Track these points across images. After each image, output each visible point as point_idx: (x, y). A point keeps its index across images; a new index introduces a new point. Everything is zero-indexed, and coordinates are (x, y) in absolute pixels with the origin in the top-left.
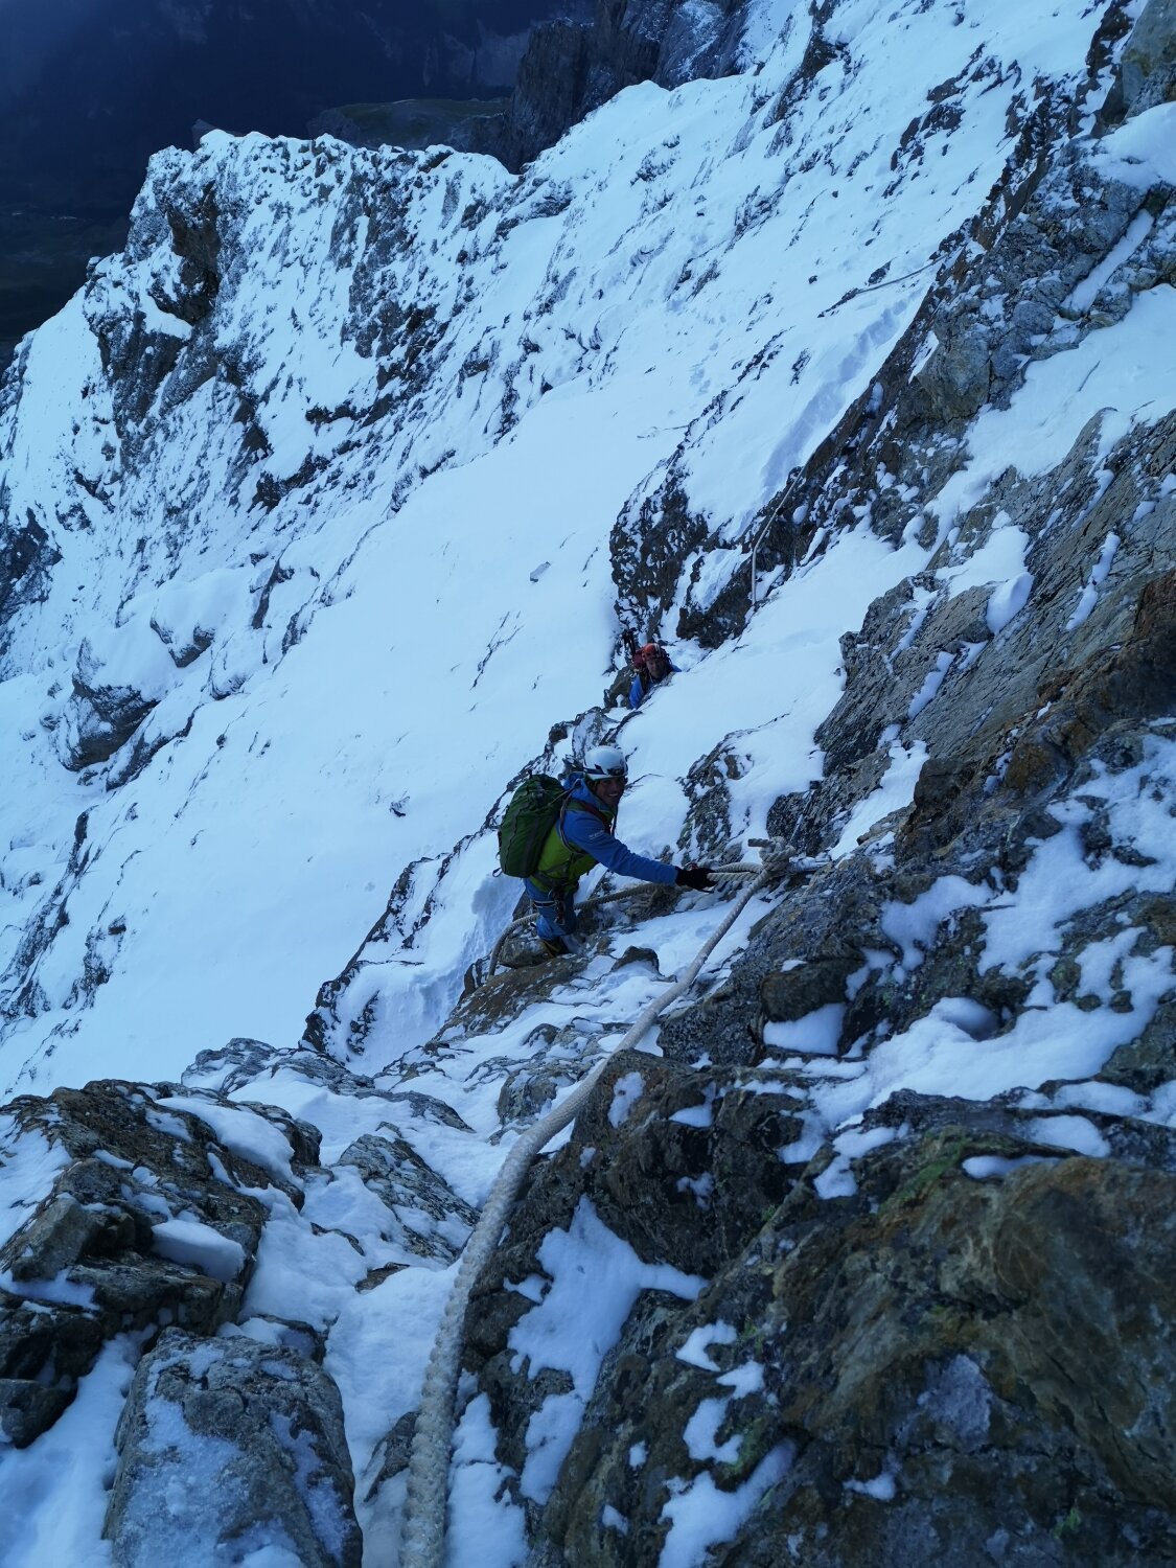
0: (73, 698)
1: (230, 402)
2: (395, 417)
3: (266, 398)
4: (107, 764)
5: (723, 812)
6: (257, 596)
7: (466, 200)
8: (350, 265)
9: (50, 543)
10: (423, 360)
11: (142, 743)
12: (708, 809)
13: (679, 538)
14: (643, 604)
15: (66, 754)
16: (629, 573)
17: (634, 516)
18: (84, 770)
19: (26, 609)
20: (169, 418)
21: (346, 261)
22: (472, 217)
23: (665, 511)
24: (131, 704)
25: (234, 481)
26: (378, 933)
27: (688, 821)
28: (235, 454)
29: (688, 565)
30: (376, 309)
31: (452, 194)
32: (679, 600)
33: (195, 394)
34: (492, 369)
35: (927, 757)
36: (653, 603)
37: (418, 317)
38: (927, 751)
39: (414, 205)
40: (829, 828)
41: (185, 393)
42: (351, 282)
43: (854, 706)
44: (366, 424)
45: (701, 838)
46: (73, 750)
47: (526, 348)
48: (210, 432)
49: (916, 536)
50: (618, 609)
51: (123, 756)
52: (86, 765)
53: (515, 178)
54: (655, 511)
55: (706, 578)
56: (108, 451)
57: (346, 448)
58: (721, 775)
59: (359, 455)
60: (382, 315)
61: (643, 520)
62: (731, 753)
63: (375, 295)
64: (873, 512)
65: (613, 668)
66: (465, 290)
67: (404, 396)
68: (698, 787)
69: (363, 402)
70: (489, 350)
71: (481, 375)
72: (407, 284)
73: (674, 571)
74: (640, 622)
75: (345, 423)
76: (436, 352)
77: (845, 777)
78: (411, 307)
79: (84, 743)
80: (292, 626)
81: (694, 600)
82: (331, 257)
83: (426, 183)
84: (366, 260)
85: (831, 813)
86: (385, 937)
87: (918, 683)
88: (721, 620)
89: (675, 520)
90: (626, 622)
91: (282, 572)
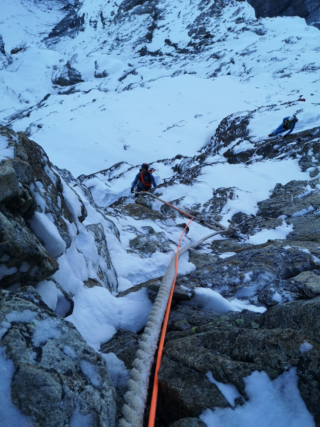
0: (65, 66)
1: (149, 23)
2: (186, 56)
3: (159, 28)
4: (62, 87)
5: (222, 205)
6: (125, 73)
7: (240, 15)
8: (201, 11)
9: (84, 25)
10: (202, 47)
11: (73, 88)
12: (218, 202)
13: (240, 132)
14: (219, 141)
15: (54, 78)
16: (221, 132)
17: (232, 119)
18: (56, 85)
19: (67, 37)
20: (132, 16)
21: (201, 9)
22: (239, 21)
23: (241, 123)
24: (77, 77)
25: (137, 43)
26: (104, 172)
27: (210, 201)
28: (142, 37)
29: (238, 140)
30: (200, 26)
31: (238, 11)
32: (230, 147)
33: (143, 15)
34: (219, 60)
35: (292, 230)
36: (222, 143)
37: (208, 36)
38: (293, 228)
39: (227, 7)
40: (252, 230)
41: (140, 13)
42: (199, 15)
43: (275, 203)
44: (178, 52)
45: (211, 208)
46: (56, 78)
47: (231, 61)
48: (140, 27)
49: (310, 172)
50: (212, 138)
51: (67, 88)
52: (57, 84)
53: (256, 19)
54: (238, 121)
55: (241, 146)
56: (113, 13)
57: (169, 55)
58: (226, 195)
59: (171, 58)
60: (200, 29)
61: (234, 121)
62: (233, 192)
63: (202, 22)
64: (302, 158)
65: (200, 151)
66: (224, 37)
67: (192, 52)
68: (218, 194)
69: (181, 46)
70: (222, 55)
71: (216, 59)
72: (212, 25)
73: (233, 139)
74: (215, 145)
75: (173, 48)
76: (206, 47)
77: (264, 220)
78: (208, 32)
79: (60, 78)
80: (129, 86)
81: (234, 149)
82: (199, 5)
83: (234, 4)
84: (206, 12)
85: (255, 226)
86: (105, 174)
87: (300, 209)
88: (238, 158)
89: (242, 126)
90: (212, 143)
91: (135, 72)
